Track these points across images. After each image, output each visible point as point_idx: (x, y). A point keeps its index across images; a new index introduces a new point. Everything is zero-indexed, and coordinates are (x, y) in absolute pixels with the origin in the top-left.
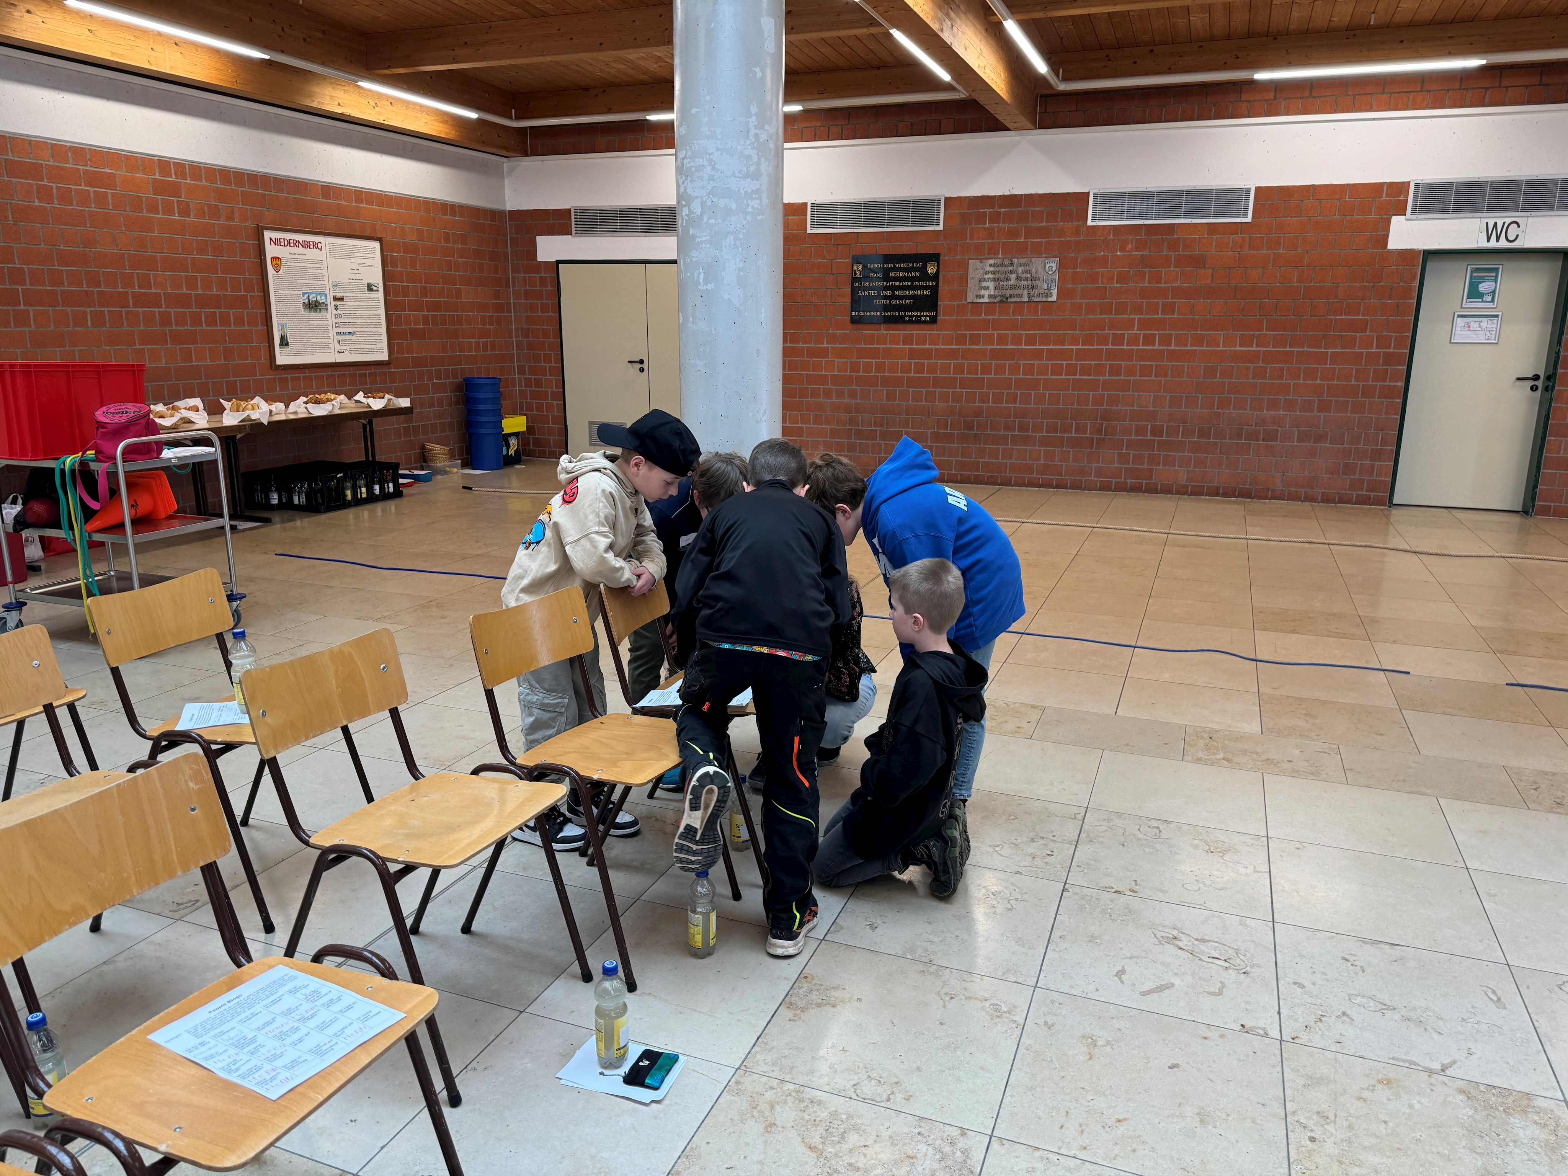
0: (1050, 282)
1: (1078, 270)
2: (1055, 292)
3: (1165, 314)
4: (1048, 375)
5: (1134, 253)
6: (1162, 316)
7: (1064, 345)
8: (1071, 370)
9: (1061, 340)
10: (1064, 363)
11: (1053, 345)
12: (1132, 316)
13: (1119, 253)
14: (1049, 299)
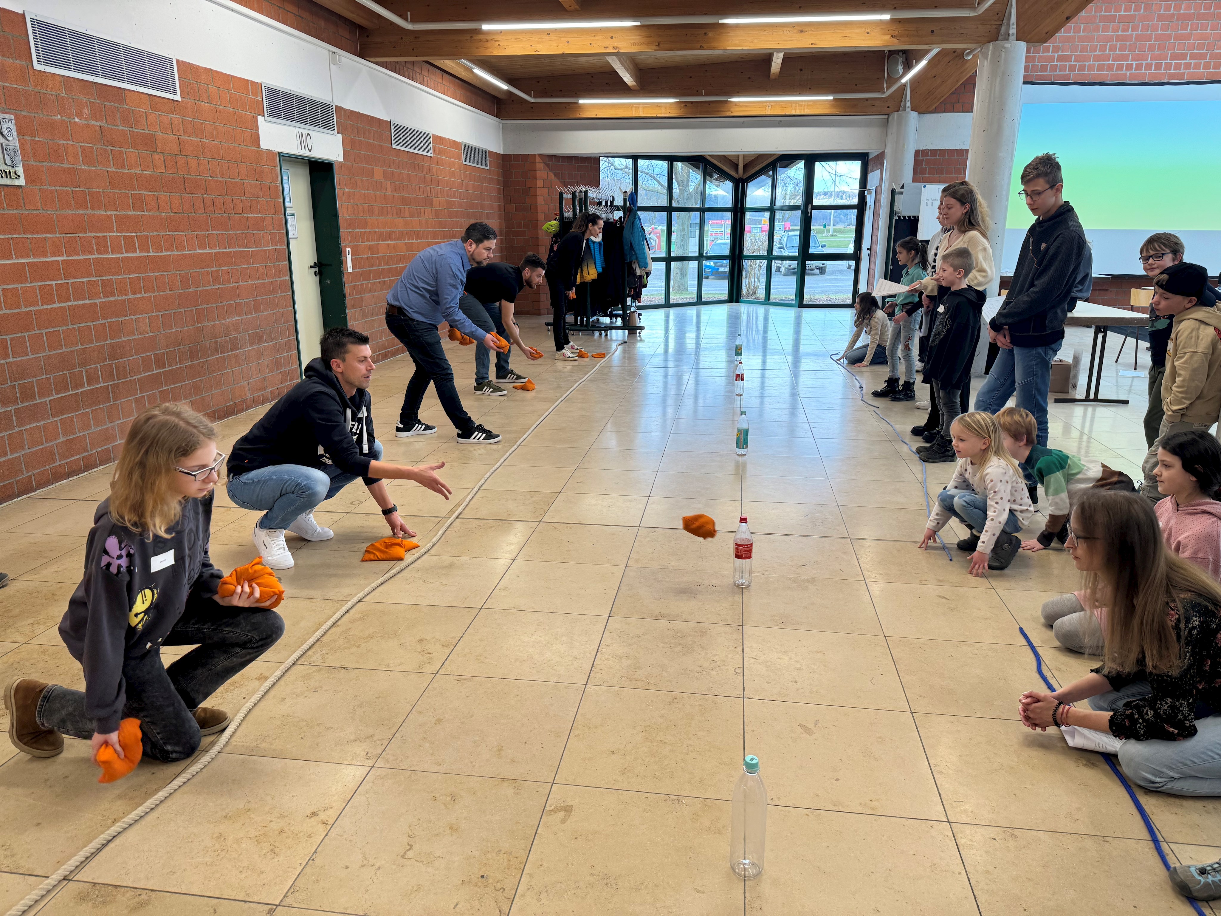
0: (12, 153)
1: (37, 139)
2: (20, 170)
3: (137, 211)
4: (38, 305)
5: (93, 122)
6: (135, 213)
7: (46, 256)
8: (63, 294)
9: (39, 249)
10: (54, 283)
11: (35, 257)
12: (109, 213)
13: (77, 120)
14: (17, 183)
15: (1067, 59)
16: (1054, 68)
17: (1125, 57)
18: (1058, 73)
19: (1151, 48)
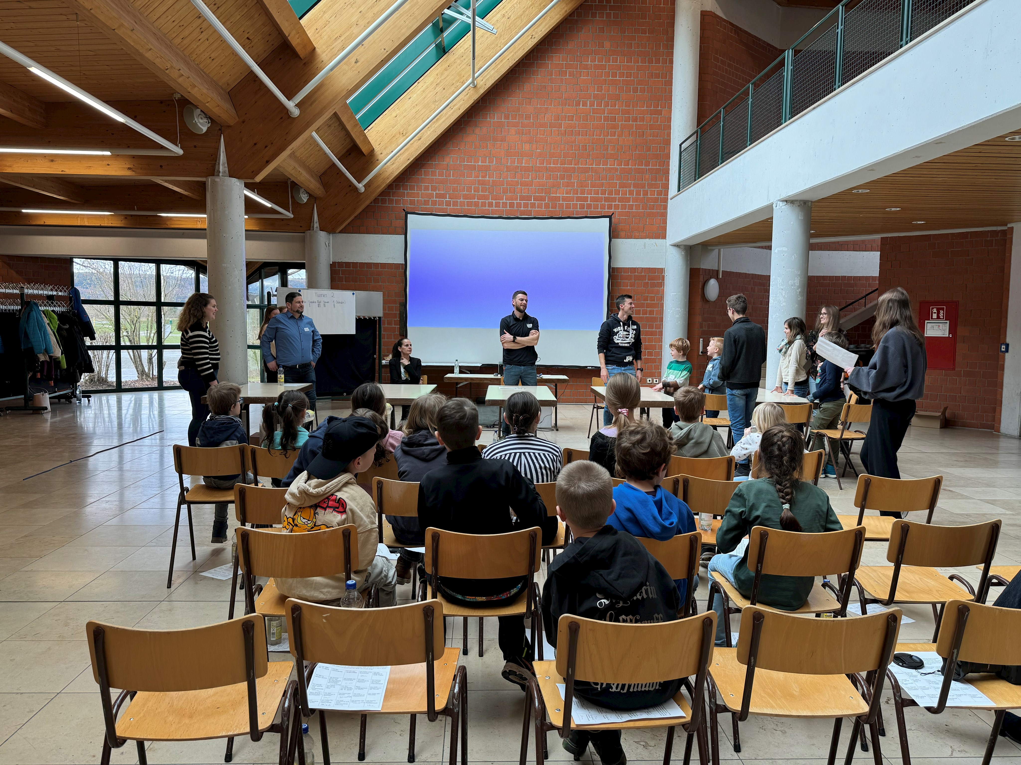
15: (443, 196)
16: (434, 203)
17: (486, 197)
18: (437, 206)
19: (505, 191)
